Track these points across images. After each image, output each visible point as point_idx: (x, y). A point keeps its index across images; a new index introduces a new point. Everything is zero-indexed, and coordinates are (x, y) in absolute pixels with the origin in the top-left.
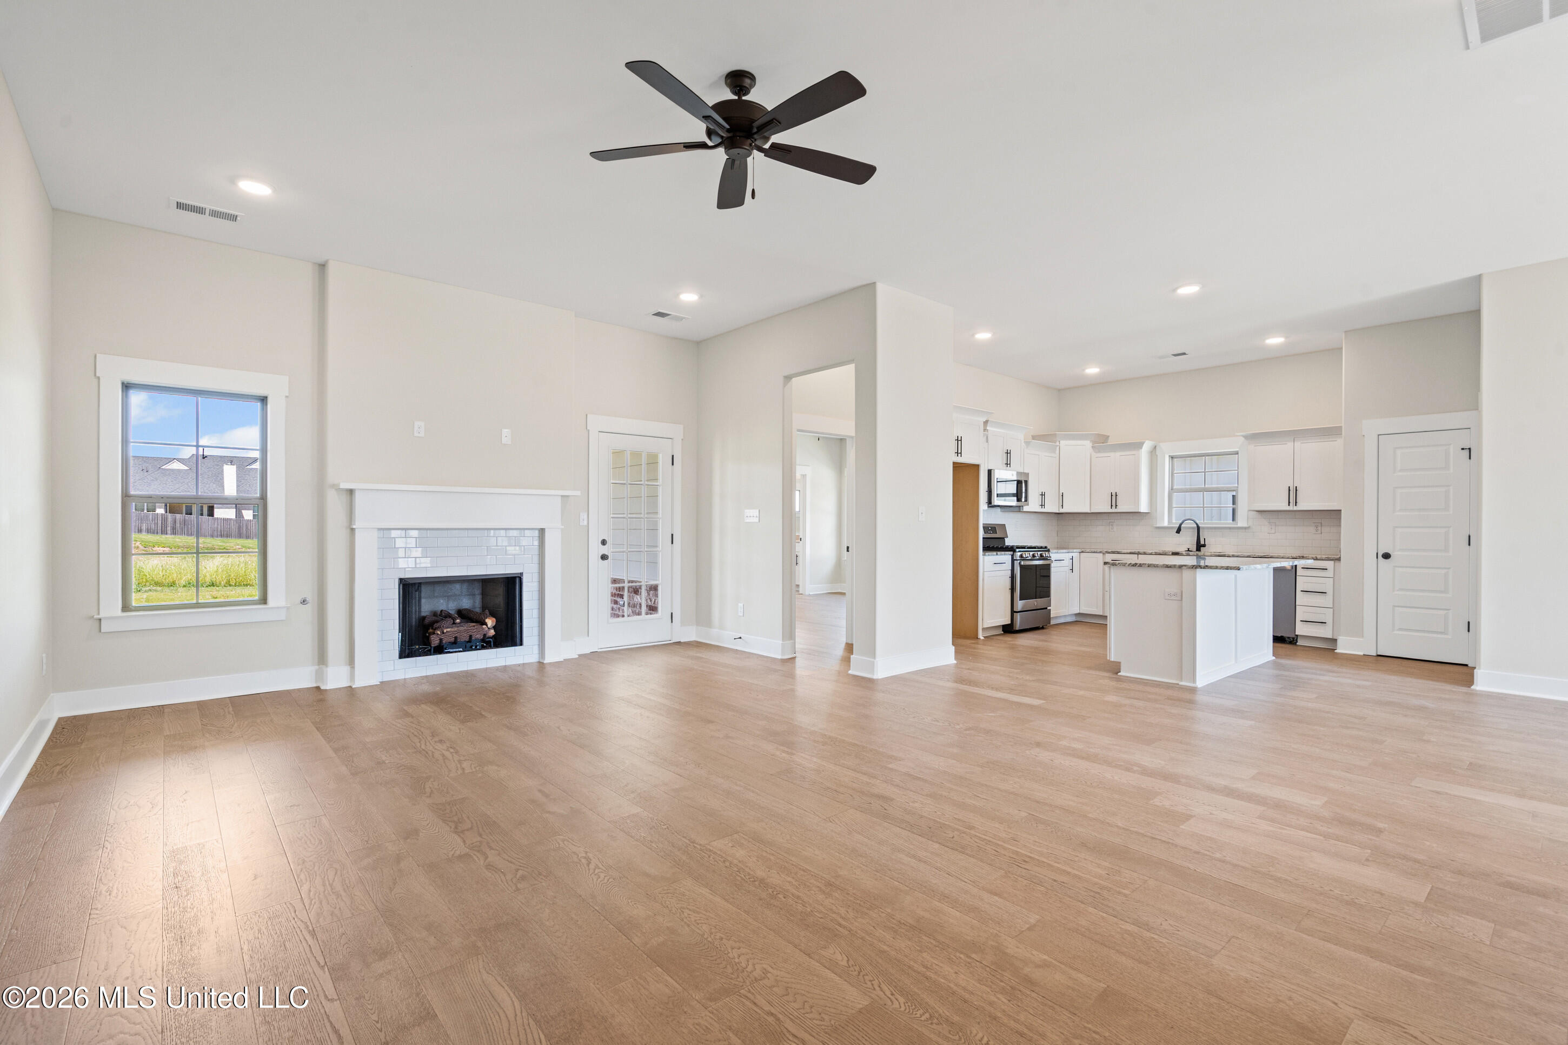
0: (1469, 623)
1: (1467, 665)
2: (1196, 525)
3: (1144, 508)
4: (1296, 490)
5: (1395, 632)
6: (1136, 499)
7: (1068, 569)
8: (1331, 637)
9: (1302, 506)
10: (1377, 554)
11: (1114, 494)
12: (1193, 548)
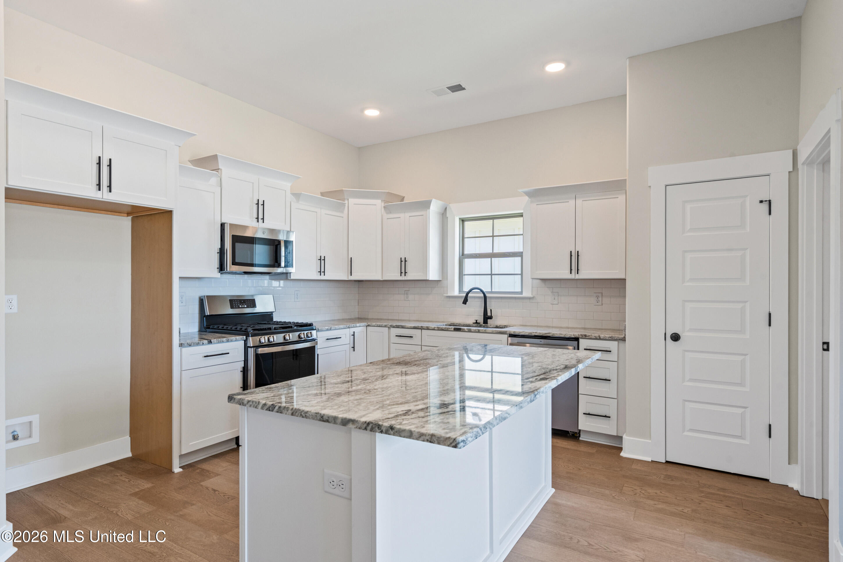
0: (770, 426)
1: (767, 480)
2: (482, 295)
3: (433, 275)
4: (578, 256)
5: (686, 433)
6: (424, 265)
7: (348, 348)
8: (615, 434)
9: (584, 274)
10: (665, 334)
11: (403, 260)
12: (481, 320)
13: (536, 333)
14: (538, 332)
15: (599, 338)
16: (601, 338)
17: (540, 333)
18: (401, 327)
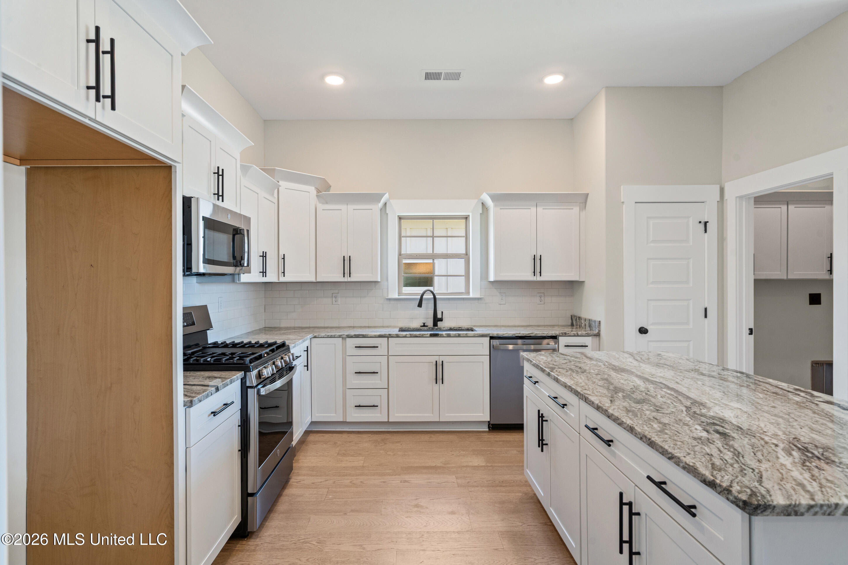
2: (433, 297)
4: (541, 258)
6: (374, 266)
7: (303, 367)
9: (547, 276)
11: (346, 258)
12: (430, 323)
13: (519, 333)
14: (522, 332)
15: (577, 335)
16: (579, 335)
17: (523, 334)
18: (362, 337)
